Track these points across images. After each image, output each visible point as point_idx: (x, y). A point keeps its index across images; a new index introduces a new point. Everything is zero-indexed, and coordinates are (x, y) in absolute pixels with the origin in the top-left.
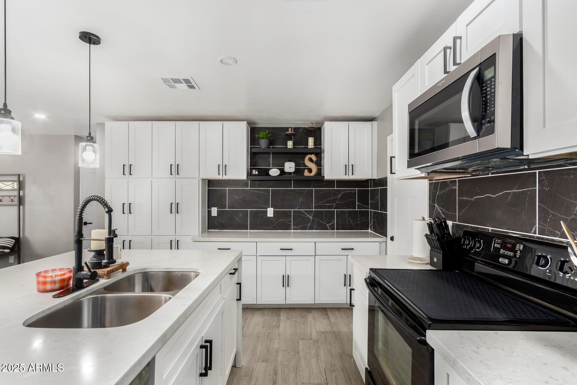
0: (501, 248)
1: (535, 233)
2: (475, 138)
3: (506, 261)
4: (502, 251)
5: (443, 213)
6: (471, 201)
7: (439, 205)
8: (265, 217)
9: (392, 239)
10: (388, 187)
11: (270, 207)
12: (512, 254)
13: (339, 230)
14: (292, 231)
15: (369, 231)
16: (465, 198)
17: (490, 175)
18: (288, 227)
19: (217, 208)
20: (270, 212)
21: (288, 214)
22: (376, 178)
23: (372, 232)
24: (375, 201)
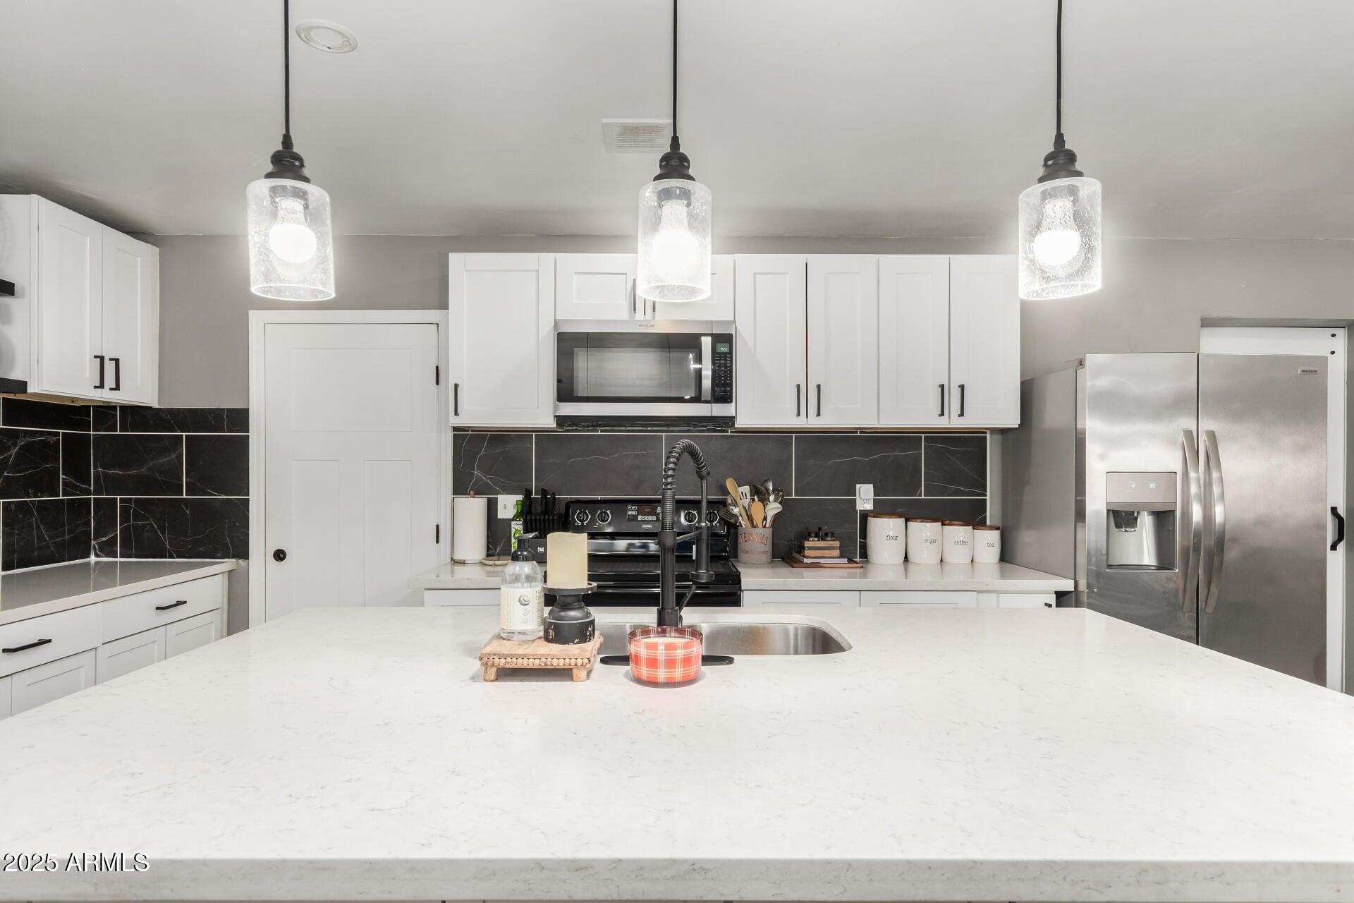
0: (638, 514)
4: (640, 518)
5: (498, 484)
6: (563, 464)
7: (484, 471)
9: (282, 555)
10: (251, 434)
12: (654, 518)
15: (93, 559)
16: (551, 461)
23: (119, 559)
24: (144, 470)
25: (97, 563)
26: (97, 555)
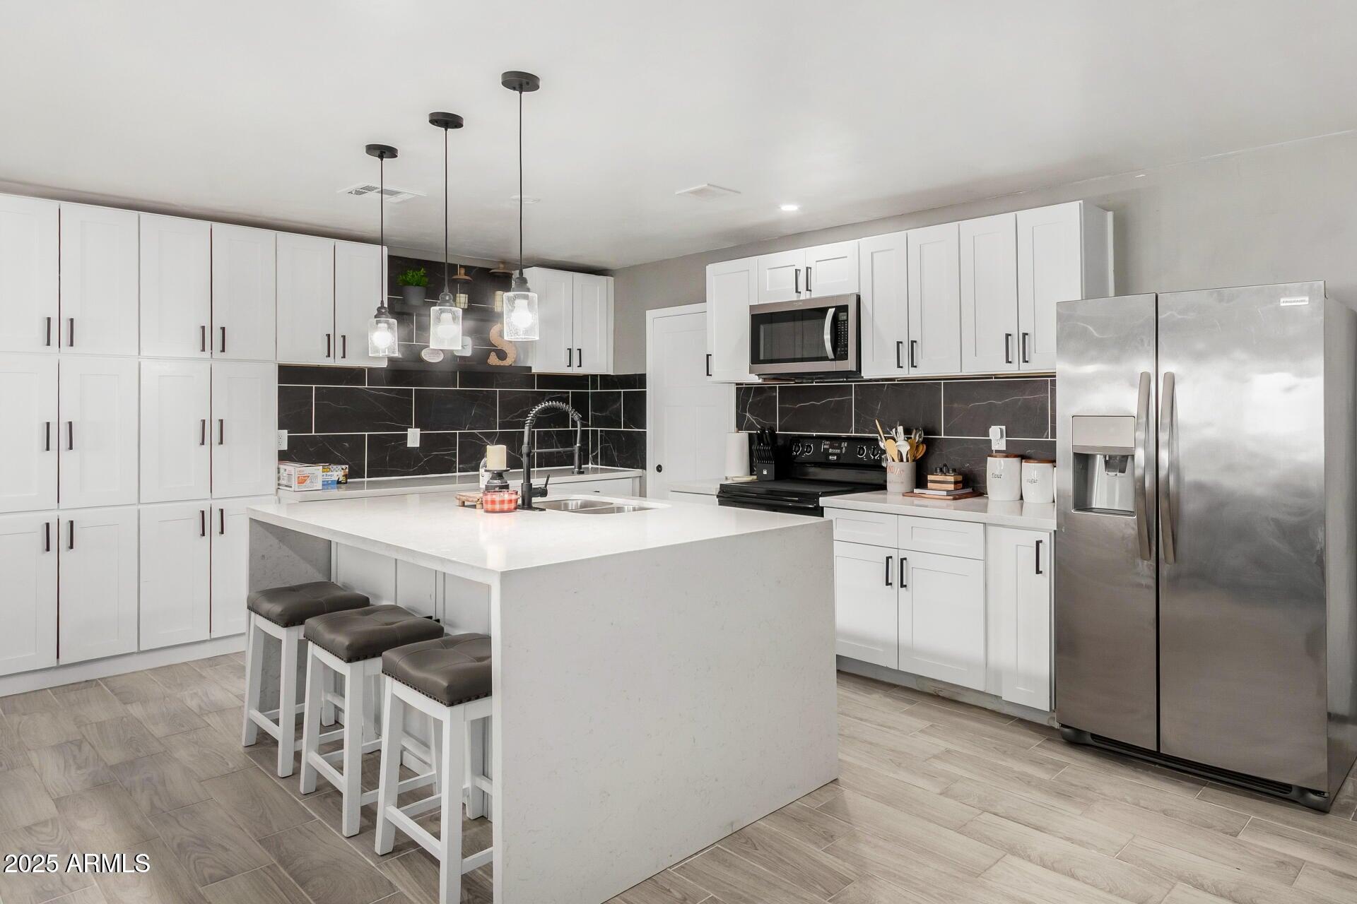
0: (830, 448)
1: (852, 433)
2: (832, 360)
3: (835, 458)
4: (830, 451)
5: (759, 423)
6: (794, 409)
7: (751, 413)
8: (402, 448)
9: (659, 469)
10: (648, 390)
11: (412, 428)
12: (838, 451)
13: (542, 467)
14: (458, 474)
15: (590, 465)
16: (787, 406)
17: (814, 384)
18: (448, 467)
19: (286, 431)
20: (414, 437)
21: (448, 441)
22: (612, 374)
23: (599, 466)
24: (608, 413)
25: (592, 468)
26: (592, 464)
